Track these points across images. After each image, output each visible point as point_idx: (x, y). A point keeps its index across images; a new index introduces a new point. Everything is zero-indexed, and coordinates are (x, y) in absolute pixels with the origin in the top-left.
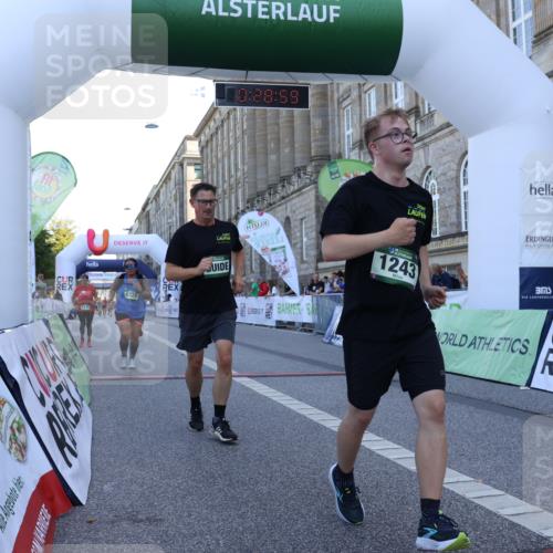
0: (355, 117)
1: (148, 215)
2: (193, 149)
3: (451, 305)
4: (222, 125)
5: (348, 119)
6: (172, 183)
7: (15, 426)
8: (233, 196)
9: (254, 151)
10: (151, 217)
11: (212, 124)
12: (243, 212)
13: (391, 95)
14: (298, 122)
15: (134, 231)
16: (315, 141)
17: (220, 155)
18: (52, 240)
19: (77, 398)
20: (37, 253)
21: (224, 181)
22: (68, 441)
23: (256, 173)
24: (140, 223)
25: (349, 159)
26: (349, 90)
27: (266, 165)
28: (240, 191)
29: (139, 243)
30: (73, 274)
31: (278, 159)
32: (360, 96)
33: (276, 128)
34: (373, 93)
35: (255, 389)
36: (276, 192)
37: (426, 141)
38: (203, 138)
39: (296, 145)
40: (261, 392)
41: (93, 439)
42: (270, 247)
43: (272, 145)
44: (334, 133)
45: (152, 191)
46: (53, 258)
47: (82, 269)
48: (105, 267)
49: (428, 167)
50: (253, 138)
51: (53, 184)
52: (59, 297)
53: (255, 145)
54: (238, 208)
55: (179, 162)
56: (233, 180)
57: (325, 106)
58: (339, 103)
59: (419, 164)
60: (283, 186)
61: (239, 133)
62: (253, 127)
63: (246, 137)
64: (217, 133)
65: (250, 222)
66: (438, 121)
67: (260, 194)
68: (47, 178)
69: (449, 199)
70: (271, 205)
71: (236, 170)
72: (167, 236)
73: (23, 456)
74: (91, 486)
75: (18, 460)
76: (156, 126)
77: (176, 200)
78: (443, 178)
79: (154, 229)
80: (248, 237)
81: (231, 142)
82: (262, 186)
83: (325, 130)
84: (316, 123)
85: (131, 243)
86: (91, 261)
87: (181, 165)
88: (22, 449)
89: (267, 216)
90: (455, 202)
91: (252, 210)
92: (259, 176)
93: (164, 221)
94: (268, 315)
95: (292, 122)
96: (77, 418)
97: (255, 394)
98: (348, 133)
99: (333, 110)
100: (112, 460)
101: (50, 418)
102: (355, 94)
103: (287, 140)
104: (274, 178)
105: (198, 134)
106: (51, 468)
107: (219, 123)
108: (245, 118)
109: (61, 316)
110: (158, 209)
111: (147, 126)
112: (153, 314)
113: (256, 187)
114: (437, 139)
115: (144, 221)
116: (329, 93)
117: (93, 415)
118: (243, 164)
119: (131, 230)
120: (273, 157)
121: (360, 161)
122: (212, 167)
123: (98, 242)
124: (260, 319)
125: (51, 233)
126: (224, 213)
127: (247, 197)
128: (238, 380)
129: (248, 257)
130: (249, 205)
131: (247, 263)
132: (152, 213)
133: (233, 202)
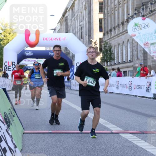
1: (66, 20)
8: (125, 6)
10: (68, 21)
12: (132, 17)
15: (57, 30)
19: (12, 147)
24: (61, 25)
29: (60, 39)
35: (134, 142)
40: (139, 145)
42: (150, 42)
47: (22, 56)
48: (37, 55)
52: (5, 75)
54: (129, 14)
65: (136, 25)
70: (152, 11)
72: (79, 34)
77: (85, 10)
79: (71, 30)
80: (135, 35)
85: (55, 39)
86: (28, 51)
89: (148, 20)
91: (138, 16)
93: (78, 24)
94: (148, 90)
97: (134, 146)
109: (4, 90)
110: (73, 15)
112: (70, 87)
115: (64, 24)
119: (55, 30)
123: (32, 39)
124: (142, 92)
126: (119, 18)
127: (135, 6)
128: (123, 135)
129: (135, 48)
130: (136, 12)
131: (135, 53)
132: (69, 18)
133: (125, 10)
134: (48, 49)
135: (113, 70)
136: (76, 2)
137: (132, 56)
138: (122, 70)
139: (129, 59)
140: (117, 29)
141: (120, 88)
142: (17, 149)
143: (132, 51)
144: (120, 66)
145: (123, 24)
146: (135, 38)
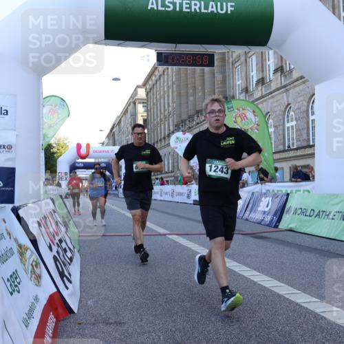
0: (243, 73)
1: (114, 134)
2: (142, 93)
3: (304, 191)
4: (160, 79)
5: (238, 74)
6: (129, 115)
7: (34, 263)
8: (167, 123)
9: (179, 95)
10: (116, 136)
11: (153, 78)
12: (173, 132)
13: (266, 59)
14: (207, 76)
15: (105, 144)
16: (218, 88)
17: (158, 97)
18: (55, 150)
20: (45, 158)
21: (161, 113)
22: (66, 273)
23: (181, 109)
24: (109, 139)
25: (239, 99)
26: (239, 56)
27: (187, 103)
28: (171, 119)
29: (108, 152)
30: (68, 171)
31: (195, 100)
32: (246, 60)
33: (193, 80)
34: (254, 58)
35: (180, 242)
36: (193, 120)
37: (288, 87)
38: (148, 86)
39: (206, 91)
40: (185, 244)
41: (81, 272)
43: (191, 91)
44: (229, 83)
45: (116, 119)
46: (56, 161)
47: (73, 168)
49: (289, 104)
50: (179, 86)
51: (56, 115)
52: (59, 185)
53: (180, 90)
54: (170, 130)
55: (133, 102)
56: (166, 113)
57: (224, 66)
58: (232, 64)
59: (283, 102)
60: (198, 116)
61: (170, 83)
62: (179, 79)
63: (174, 86)
64: (156, 83)
65: (177, 138)
66: (295, 75)
67: (183, 122)
68: (52, 112)
69: (302, 124)
70: (190, 128)
71: (169, 106)
73: (39, 282)
74: (80, 301)
75: (36, 285)
76: (119, 79)
78: (298, 111)
79: (117, 143)
80: (176, 148)
81: (166, 89)
82: (184, 117)
83: (224, 81)
84: (219, 77)
85: (104, 152)
86: (79, 163)
87: (135, 104)
88: (39, 277)
89: (188, 135)
90: (306, 126)
91: (178, 131)
92: (183, 110)
93: (124, 138)
94: (189, 197)
95: (204, 76)
96: (71, 259)
97: (181, 245)
98: (238, 83)
99: (229, 69)
100: (93, 285)
101: (55, 259)
102: (243, 59)
103: (200, 88)
104: (192, 111)
105: (145, 84)
106: (55, 290)
107: (157, 77)
108: (174, 74)
109: (61, 197)
110: (120, 131)
111: (114, 79)
113: (181, 117)
114: (295, 86)
115: (111, 138)
116: (227, 59)
117: (81, 258)
118: (173, 102)
119: (103, 144)
120: (191, 98)
121: (246, 100)
122: (154, 104)
123: (83, 151)
124: (183, 199)
125: (55, 145)
126: (161, 133)
127: (175, 123)
128: (170, 237)
129: (176, 160)
130: (177, 128)
131: (176, 164)
132: (116, 133)
133: (167, 126)
134: (97, 161)
135: (157, 179)
136: (123, 119)
137: (173, 166)
138: (165, 180)
139: (170, 169)
140: (159, 143)
141: (164, 195)
142: (75, 250)
143: (173, 163)
144: (163, 176)
145: (164, 138)
146: (176, 150)
